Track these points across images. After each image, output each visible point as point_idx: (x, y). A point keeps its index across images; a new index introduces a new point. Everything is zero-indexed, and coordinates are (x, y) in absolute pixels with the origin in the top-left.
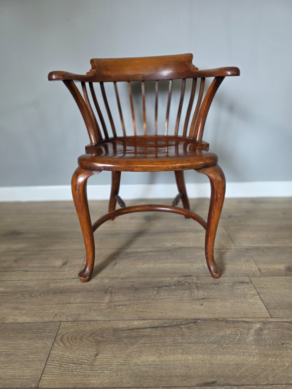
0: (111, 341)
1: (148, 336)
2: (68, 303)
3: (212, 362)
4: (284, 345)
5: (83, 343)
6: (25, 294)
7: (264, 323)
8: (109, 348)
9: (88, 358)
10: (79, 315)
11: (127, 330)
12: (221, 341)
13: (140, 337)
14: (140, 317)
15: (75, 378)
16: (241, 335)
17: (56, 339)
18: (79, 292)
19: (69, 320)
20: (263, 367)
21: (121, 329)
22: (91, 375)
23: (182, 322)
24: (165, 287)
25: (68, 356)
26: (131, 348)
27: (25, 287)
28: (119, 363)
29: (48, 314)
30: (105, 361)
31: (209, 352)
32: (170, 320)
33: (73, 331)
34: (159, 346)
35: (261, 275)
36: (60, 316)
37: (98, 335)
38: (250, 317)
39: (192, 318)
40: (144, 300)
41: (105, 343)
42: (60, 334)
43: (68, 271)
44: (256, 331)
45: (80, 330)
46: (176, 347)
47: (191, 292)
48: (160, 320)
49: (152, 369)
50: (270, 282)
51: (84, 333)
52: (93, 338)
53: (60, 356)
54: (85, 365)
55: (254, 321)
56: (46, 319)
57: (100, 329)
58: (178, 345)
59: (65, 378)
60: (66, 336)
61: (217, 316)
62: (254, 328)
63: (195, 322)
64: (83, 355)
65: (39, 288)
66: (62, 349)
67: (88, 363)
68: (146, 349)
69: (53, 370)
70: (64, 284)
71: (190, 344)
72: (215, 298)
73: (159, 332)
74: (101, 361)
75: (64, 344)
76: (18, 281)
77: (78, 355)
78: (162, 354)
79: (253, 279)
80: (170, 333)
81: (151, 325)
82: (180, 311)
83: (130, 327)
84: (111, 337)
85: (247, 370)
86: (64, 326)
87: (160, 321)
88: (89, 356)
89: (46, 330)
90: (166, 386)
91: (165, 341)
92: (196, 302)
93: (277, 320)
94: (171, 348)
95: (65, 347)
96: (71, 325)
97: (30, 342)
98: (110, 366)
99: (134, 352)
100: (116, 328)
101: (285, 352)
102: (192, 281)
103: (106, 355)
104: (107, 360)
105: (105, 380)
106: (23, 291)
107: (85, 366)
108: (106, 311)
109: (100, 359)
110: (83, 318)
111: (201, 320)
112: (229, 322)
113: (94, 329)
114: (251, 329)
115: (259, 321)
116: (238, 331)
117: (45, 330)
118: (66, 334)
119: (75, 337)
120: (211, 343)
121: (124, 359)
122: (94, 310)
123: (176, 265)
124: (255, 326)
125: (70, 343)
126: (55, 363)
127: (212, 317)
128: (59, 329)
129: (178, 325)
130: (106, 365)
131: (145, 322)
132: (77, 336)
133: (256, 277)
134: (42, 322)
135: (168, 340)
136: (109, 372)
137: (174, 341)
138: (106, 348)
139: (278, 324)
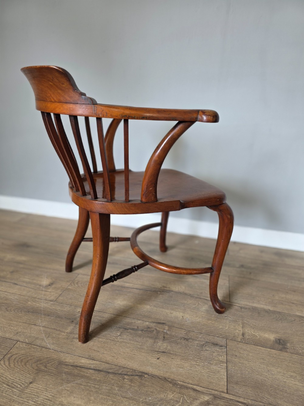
0: (51, 373)
1: (88, 378)
2: (33, 325)
6: (3, 306)
7: (215, 397)
8: (45, 380)
9: (22, 383)
10: (37, 338)
11: (72, 366)
12: (157, 404)
13: (79, 377)
14: (90, 356)
16: (182, 403)
17: (5, 357)
18: (48, 315)
19: (26, 341)
21: (66, 364)
22: (16, 401)
23: (128, 372)
24: (131, 330)
25: (7, 376)
26: (65, 385)
27: (6, 299)
28: (47, 397)
29: (11, 331)
30: (35, 392)
32: (117, 367)
33: (23, 353)
34: (92, 391)
35: (242, 341)
36: (20, 335)
37: (42, 363)
38: (203, 386)
39: (141, 370)
40: (104, 338)
41: (44, 373)
42: (11, 353)
43: (50, 292)
44: (202, 403)
45: (30, 354)
46: (108, 397)
47: (155, 342)
50: (248, 351)
51: (32, 358)
52: (37, 366)
54: (16, 389)
55: (205, 392)
56: (7, 335)
57: (47, 358)
58: (111, 395)
60: (15, 356)
61: (167, 375)
62: (201, 399)
63: (141, 376)
64: (19, 380)
65: (17, 303)
66: (5, 368)
67: (20, 388)
68: (78, 391)
70: (40, 304)
71: (124, 398)
72: (176, 355)
73: (99, 376)
74: (31, 390)
75: (9, 364)
76: (3, 292)
77: (15, 378)
78: (91, 400)
79: (230, 343)
80: (110, 381)
81: (96, 367)
82: (132, 360)
83: (76, 364)
86: (18, 346)
87: (107, 365)
88: (24, 382)
89: (2, 345)
91: (100, 388)
92: (154, 353)
93: (232, 398)
94: (103, 397)
95: (8, 367)
98: (37, 397)
99: (66, 390)
100: (62, 360)
102: (162, 330)
103: (39, 386)
104: (38, 390)
106: (3, 303)
107: (16, 390)
108: (62, 341)
109: (32, 387)
110: (38, 342)
111: (149, 375)
112: (177, 385)
113: (42, 356)
114: (196, 399)
115: (210, 393)
116: (182, 398)
118: (16, 354)
119: (22, 360)
120: (145, 403)
121: (53, 395)
122: (52, 337)
123: (155, 308)
124: (204, 397)
125: (15, 364)
127: (162, 375)
128: (13, 348)
129: (123, 374)
130: (34, 395)
131: (93, 363)
132: (25, 359)
133: (235, 342)
134: (2, 336)
135: (104, 387)
136: (33, 403)
137: (110, 390)
138: (43, 379)
139: (230, 402)
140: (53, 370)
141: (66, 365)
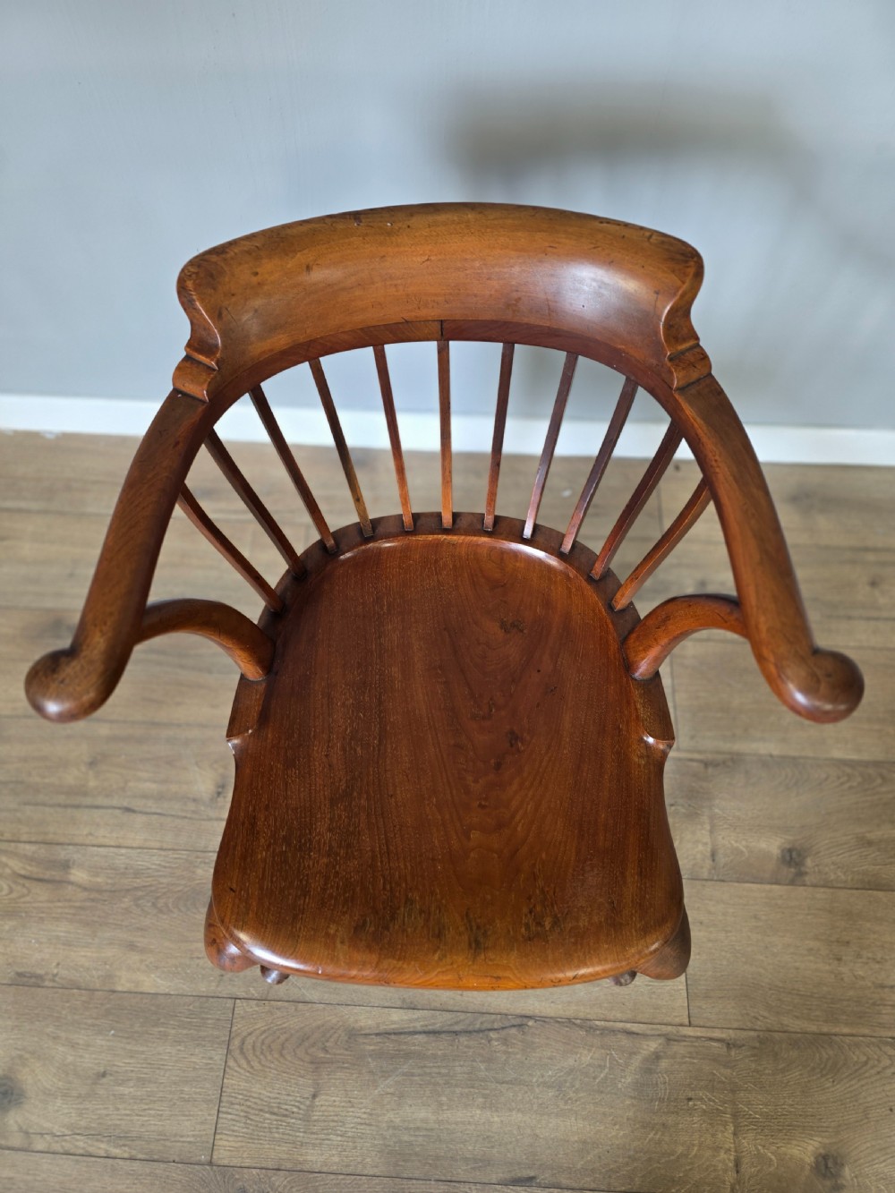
0: (343, 1063)
1: (419, 1055)
3: (538, 1131)
4: (691, 1103)
5: (287, 1063)
6: (141, 897)
7: (669, 1039)
8: (338, 1081)
9: (299, 1102)
11: (377, 1034)
12: (565, 1081)
13: (401, 1057)
14: (404, 1000)
15: (277, 1148)
16: (611, 1068)
17: (230, 1048)
19: (253, 995)
20: (632, 1153)
21: (363, 1032)
22: (306, 1143)
23: (493, 1022)
25: (260, 1094)
26: (381, 1083)
28: (359, 1120)
29: (204, 972)
30: (332, 1114)
31: (535, 1107)
32: (469, 1015)
33: (263, 1029)
34: (438, 1084)
35: (711, 877)
36: (231, 980)
37: (314, 1043)
38: (643, 1021)
39: (518, 1012)
41: (330, 1067)
42: (237, 1035)
44: (646, 1060)
45: (277, 1025)
46: (472, 1090)
48: (448, 1013)
49: (420, 1139)
50: (724, 903)
51: (286, 1036)
52: (307, 1053)
53: (245, 1092)
54: (293, 1118)
55: (649, 1032)
56: (202, 988)
57: (318, 1027)
58: (477, 1084)
59: (259, 1146)
60: (250, 1040)
61: (570, 1012)
62: (643, 1052)
63: (522, 1025)
64: (288, 1095)
65: (170, 879)
66: (246, 1076)
67: (298, 1113)
68: (412, 1091)
69: (234, 1125)
71: (501, 1083)
73: (440, 1046)
74: (323, 1111)
75: (248, 1062)
76: (116, 850)
77: (278, 1093)
78: (442, 1104)
80: (465, 1052)
81: (426, 1026)
83: (382, 1028)
84: (342, 1051)
85: (600, 1157)
86: (242, 1012)
87: (448, 1016)
88: (300, 1097)
89: (208, 1019)
90: (444, 1178)
91: (451, 1073)
93: (699, 1034)
94: (463, 1090)
95: (249, 1069)
96: (257, 1009)
97: (179, 1050)
98: (340, 1124)
99: (388, 1094)
100: (352, 1025)
101: (686, 1120)
103: (334, 1098)
104: (336, 1109)
105: (333, 1155)
106: (135, 889)
107: (293, 1121)
109: (322, 1105)
110: (281, 991)
111: (536, 1020)
112: (594, 1030)
113: (305, 1026)
114: (635, 1053)
115: (659, 1033)
116: (608, 1057)
117: (203, 1019)
118: (250, 1034)
119: (270, 1046)
120: (544, 1086)
121: (368, 1110)
124: (648, 1045)
125: (260, 1059)
126: (237, 1110)
127: (561, 1013)
128: (234, 1021)
129: (484, 1031)
130: (333, 1121)
131: (415, 1016)
132: (273, 1042)
133: (697, 882)
134: (194, 994)
135: (458, 1069)
136: (339, 1138)
137: (471, 1073)
138: (333, 1081)
139: (697, 1044)
140: (345, 1055)
141: (366, 1034)
